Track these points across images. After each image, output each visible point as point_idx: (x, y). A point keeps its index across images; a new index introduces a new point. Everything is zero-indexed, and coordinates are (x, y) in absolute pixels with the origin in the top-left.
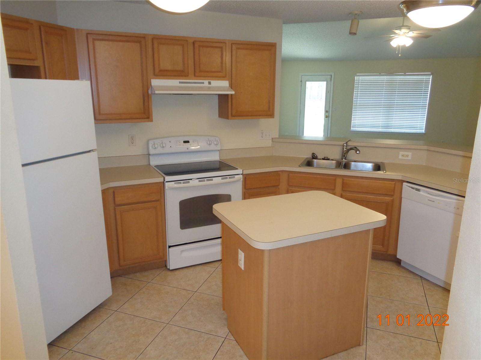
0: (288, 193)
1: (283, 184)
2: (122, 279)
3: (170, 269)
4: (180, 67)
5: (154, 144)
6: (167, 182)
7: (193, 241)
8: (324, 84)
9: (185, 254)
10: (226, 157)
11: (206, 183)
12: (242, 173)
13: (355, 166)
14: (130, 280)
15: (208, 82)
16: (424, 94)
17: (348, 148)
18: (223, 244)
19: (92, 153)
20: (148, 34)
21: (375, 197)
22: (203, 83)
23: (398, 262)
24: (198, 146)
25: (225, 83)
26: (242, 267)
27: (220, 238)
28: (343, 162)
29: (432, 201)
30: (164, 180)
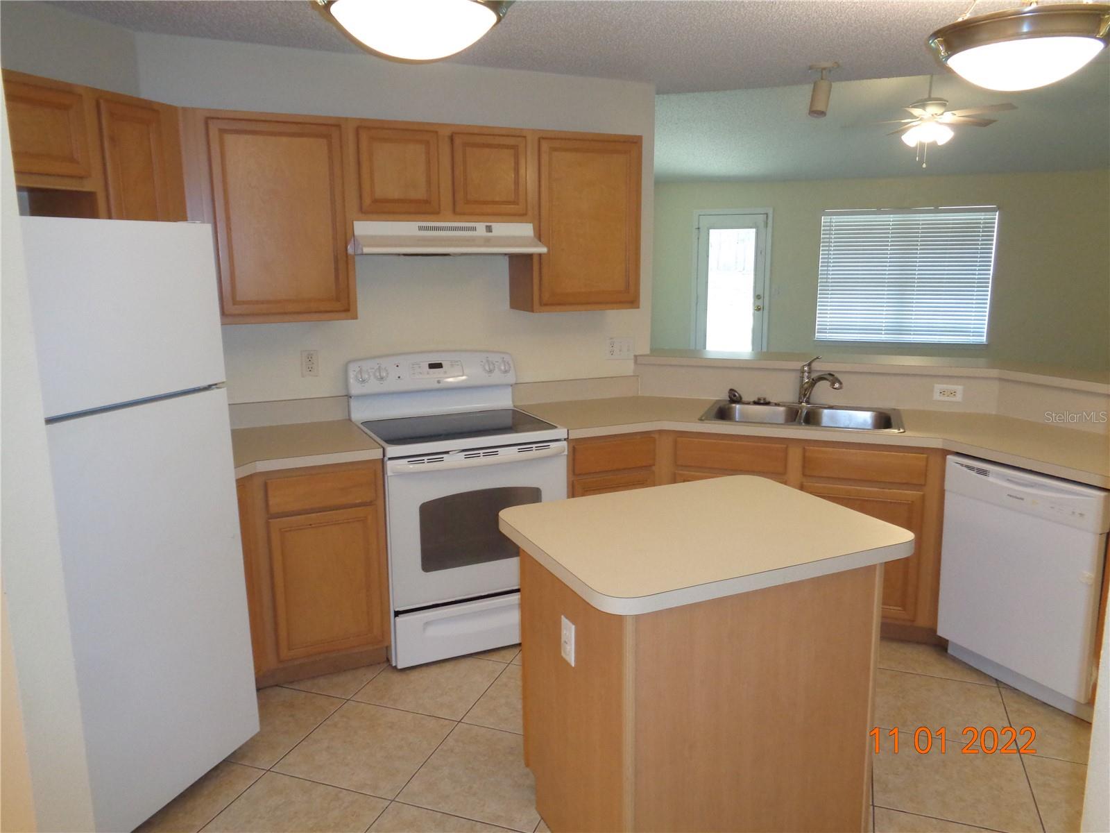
0: (675, 482)
1: (664, 463)
2: (285, 694)
3: (399, 667)
4: (420, 193)
5: (361, 372)
6: (390, 459)
7: (453, 600)
8: (750, 234)
9: (432, 631)
10: (528, 401)
11: (482, 460)
12: (566, 437)
13: (832, 418)
14: (303, 694)
15: (485, 227)
16: (981, 253)
17: (814, 375)
18: (522, 606)
19: (213, 393)
20: (347, 119)
21: (882, 490)
22: (474, 229)
23: (941, 646)
24: (462, 376)
25: (525, 230)
26: (572, 659)
27: (518, 591)
28: (801, 408)
29: (1018, 498)
30: (384, 456)
